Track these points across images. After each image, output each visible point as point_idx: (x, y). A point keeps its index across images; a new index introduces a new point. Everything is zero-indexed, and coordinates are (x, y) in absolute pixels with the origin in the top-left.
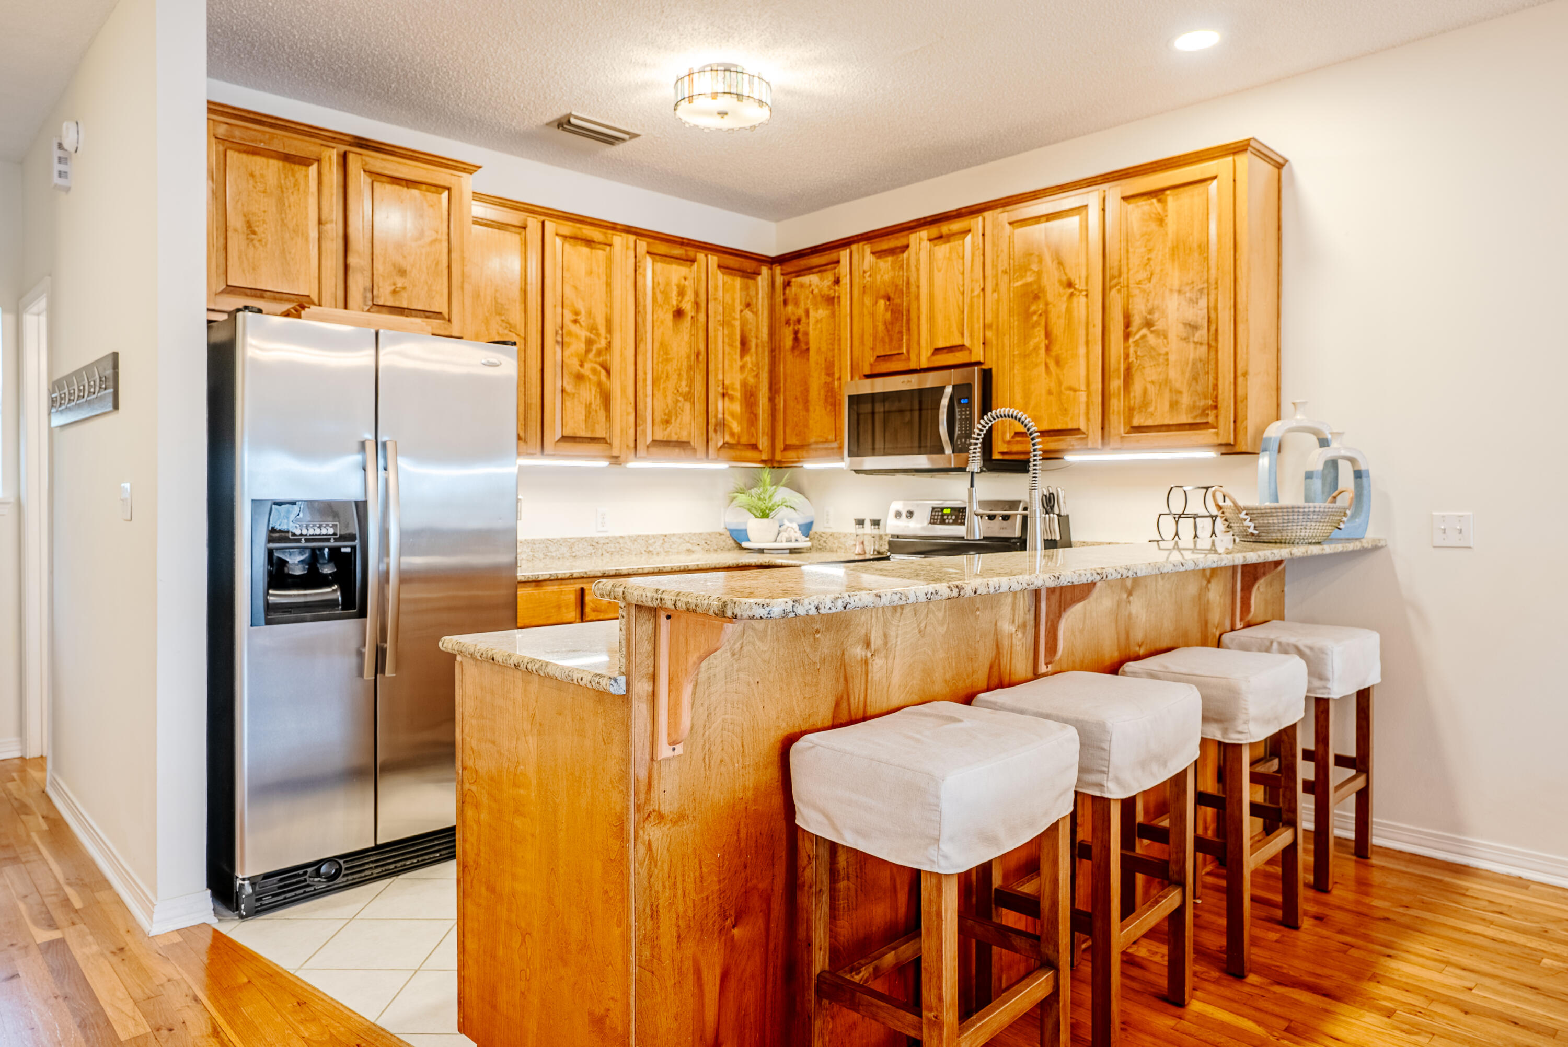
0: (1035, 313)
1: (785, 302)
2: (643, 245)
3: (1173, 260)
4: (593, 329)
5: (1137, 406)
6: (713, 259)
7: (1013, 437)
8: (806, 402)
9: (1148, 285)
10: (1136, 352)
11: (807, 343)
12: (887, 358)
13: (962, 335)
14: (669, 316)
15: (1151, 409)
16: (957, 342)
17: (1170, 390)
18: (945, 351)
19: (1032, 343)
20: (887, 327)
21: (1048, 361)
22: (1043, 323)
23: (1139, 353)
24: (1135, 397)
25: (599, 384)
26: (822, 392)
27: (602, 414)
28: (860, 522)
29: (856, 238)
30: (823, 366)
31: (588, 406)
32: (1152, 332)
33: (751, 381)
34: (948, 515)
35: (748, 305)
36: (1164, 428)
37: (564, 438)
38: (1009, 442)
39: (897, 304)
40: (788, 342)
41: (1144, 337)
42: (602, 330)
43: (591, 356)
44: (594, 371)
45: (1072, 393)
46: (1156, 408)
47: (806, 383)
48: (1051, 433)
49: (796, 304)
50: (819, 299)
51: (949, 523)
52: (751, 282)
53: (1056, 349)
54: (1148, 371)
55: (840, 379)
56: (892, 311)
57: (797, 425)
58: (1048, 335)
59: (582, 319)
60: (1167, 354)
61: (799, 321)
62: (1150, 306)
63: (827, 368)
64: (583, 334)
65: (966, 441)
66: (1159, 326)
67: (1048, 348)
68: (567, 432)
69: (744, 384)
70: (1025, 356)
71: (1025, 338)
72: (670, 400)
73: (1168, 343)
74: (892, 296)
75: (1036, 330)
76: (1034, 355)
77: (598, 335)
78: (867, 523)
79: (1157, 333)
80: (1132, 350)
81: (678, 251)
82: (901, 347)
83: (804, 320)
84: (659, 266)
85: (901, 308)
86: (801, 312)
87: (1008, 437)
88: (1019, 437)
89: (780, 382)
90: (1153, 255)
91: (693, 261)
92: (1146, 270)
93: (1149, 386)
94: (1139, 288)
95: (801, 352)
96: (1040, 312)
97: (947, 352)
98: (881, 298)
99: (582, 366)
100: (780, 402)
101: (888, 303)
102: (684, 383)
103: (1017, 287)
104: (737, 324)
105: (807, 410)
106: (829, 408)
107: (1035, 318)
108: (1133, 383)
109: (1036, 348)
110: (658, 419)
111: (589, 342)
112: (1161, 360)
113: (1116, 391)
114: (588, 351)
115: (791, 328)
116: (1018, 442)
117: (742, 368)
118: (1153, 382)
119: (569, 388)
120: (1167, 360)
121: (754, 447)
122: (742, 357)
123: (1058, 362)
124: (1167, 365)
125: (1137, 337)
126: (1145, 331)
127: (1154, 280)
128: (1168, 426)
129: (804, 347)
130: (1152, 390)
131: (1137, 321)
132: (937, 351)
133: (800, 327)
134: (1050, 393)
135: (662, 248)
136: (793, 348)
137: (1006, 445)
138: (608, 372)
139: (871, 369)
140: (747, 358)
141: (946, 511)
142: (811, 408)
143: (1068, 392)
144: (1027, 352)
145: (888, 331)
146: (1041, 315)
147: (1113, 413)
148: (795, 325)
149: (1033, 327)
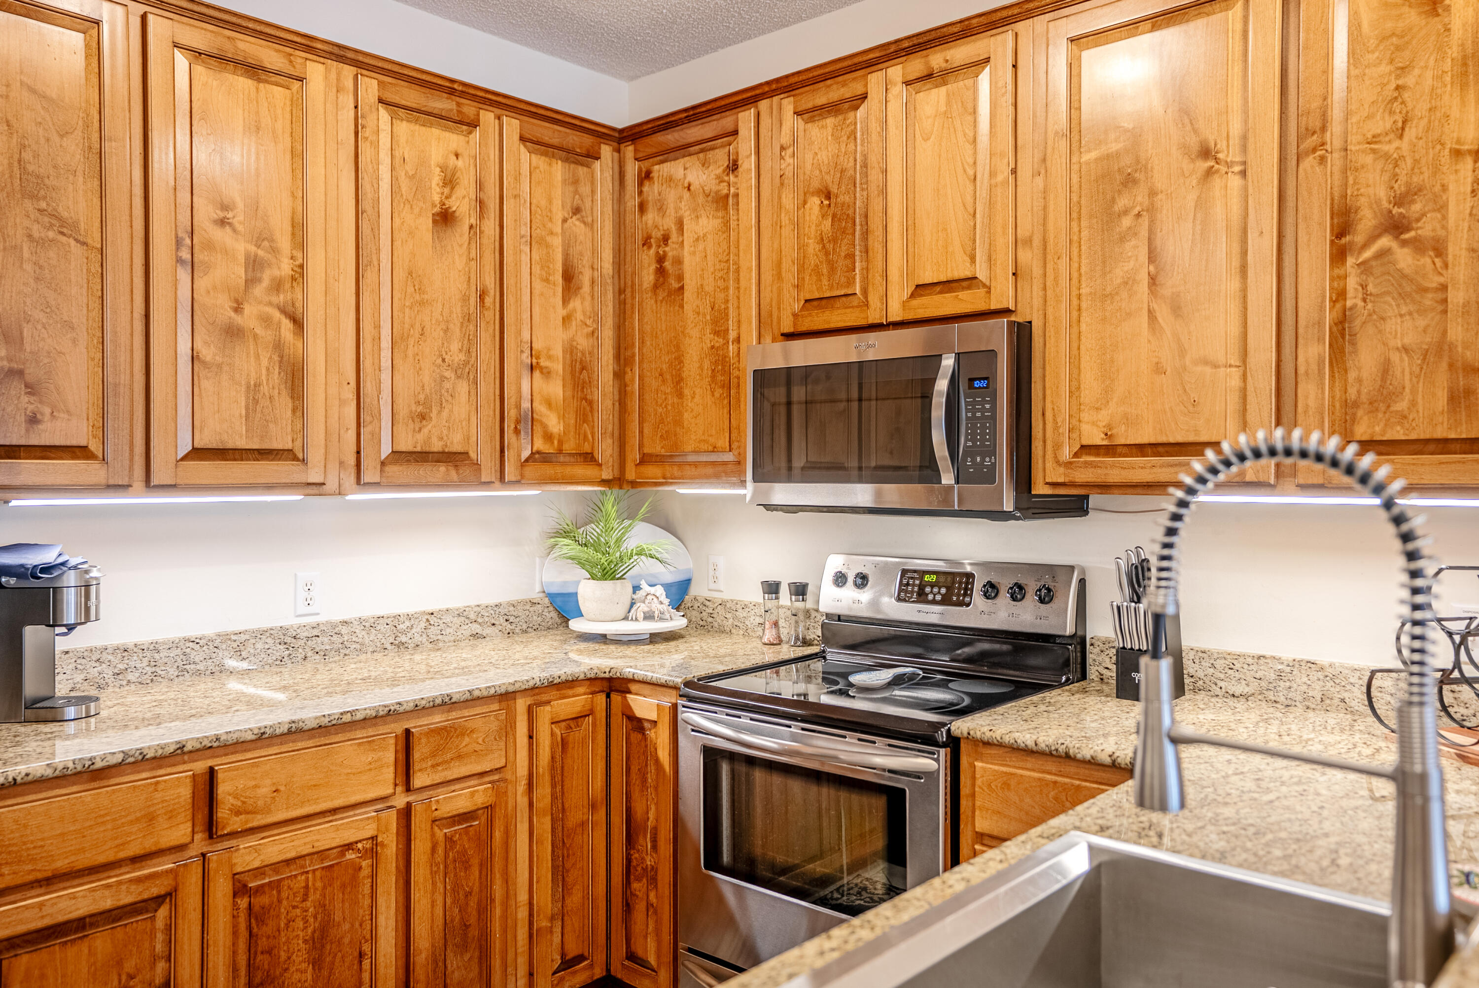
0: (1126, 212)
1: (642, 208)
2: (370, 87)
3: (1464, 86)
4: (264, 238)
5: (1364, 398)
6: (512, 126)
7: (1076, 455)
8: (679, 380)
9: (1397, 143)
10: (1364, 287)
11: (680, 278)
12: (824, 302)
13: (973, 259)
14: (426, 223)
15: (1401, 406)
16: (962, 270)
17: (1451, 366)
18: (938, 289)
19: (1119, 273)
20: (824, 247)
21: (1154, 306)
22: (1144, 233)
23: (1371, 288)
24: (1359, 380)
25: (278, 346)
26: (707, 364)
27: (284, 404)
28: (772, 588)
29: (766, 89)
30: (708, 317)
31: (253, 390)
32: (1404, 243)
33: (583, 343)
34: (932, 585)
35: (577, 211)
36: (1432, 447)
37: (198, 453)
38: (1068, 465)
39: (843, 204)
40: (648, 277)
41: (1383, 254)
42: (284, 243)
43: (258, 291)
44: (266, 320)
45: (1208, 370)
46: (1413, 403)
47: (678, 347)
48: (1161, 449)
49: (661, 209)
50: (701, 199)
51: (934, 602)
52: (582, 171)
53: (1170, 284)
54: (1392, 325)
55: (738, 340)
56: (834, 216)
57: (662, 421)
58: (1152, 258)
59: (238, 217)
60: (1444, 288)
61: (666, 239)
62: (1400, 187)
63: (715, 322)
64: (242, 248)
65: (983, 460)
66: (1427, 228)
67: (1153, 280)
68: (205, 440)
69: (570, 349)
70: (1106, 297)
71: (1104, 262)
72: (426, 379)
73: (1446, 266)
74: (834, 189)
75: (1128, 245)
76: (1124, 295)
77: (274, 251)
78: (784, 591)
79: (1418, 246)
80: (1352, 283)
81: (442, 104)
82: (851, 282)
83: (674, 237)
84: (404, 128)
85: (850, 212)
86: (669, 223)
87: (1066, 454)
88: (1090, 454)
89: (633, 345)
90: (1409, 80)
91: (473, 124)
92: (1391, 112)
93: (1395, 357)
94: (1374, 151)
95: (670, 294)
96: (1138, 209)
97: (941, 292)
98: (813, 194)
99: (238, 310)
100: (633, 380)
101: (826, 202)
102: (455, 346)
103: (1088, 163)
104: (557, 242)
105: (680, 395)
106: (718, 392)
107: (1127, 222)
108: (1355, 352)
109: (1128, 282)
110: (403, 412)
111: (254, 265)
112: (1428, 300)
113: (1314, 367)
114: (251, 282)
115: (652, 251)
116: (1087, 464)
117: (567, 320)
118: (1406, 349)
119: (207, 353)
120: (1445, 301)
121: (589, 458)
122: (565, 301)
123: (1177, 310)
124: (1445, 312)
125: (1367, 254)
126: (1385, 241)
127: (1411, 133)
128: (1446, 440)
129: (676, 285)
130: (1403, 367)
131: (1366, 221)
132: (921, 289)
133: (667, 249)
134: (1159, 369)
135: (411, 96)
136: (656, 287)
137: (1062, 470)
138: (298, 323)
139: (795, 325)
140: (576, 304)
141: (927, 578)
142: (687, 392)
143: (1199, 368)
144: (1109, 290)
145: (827, 254)
146: (1139, 215)
147: (1305, 412)
148: (659, 246)
149: (1122, 239)
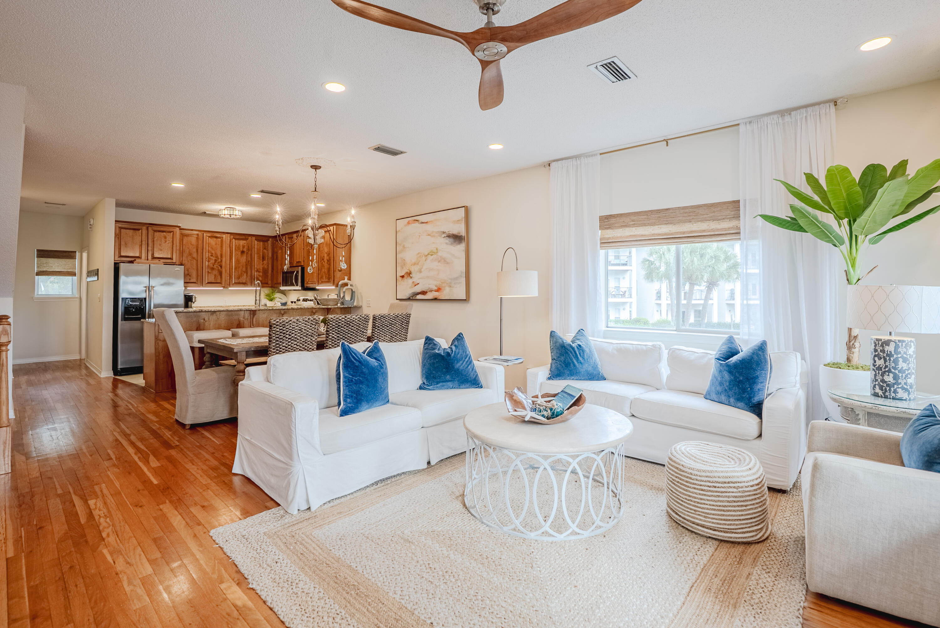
1: (275, 247)
2: (232, 237)
4: (217, 257)
6: (254, 238)
14: (240, 253)
16: (300, 260)
18: (298, 262)
25: (219, 270)
27: (219, 277)
31: (215, 275)
33: (266, 267)
35: (265, 249)
37: (208, 283)
40: (275, 257)
42: (220, 257)
43: (216, 263)
44: (217, 267)
52: (266, 243)
57: (276, 278)
59: (214, 255)
61: (276, 252)
64: (214, 258)
68: (209, 281)
69: (263, 268)
72: (240, 273)
77: (218, 258)
81: (243, 237)
84: (237, 241)
86: (276, 250)
89: (274, 267)
91: (247, 239)
99: (213, 266)
102: (244, 269)
104: (261, 253)
106: (282, 275)
110: (236, 277)
111: (216, 260)
114: (215, 262)
117: (263, 264)
119: (210, 271)
121: (267, 283)
122: (263, 261)
135: (238, 237)
138: (221, 267)
140: (265, 262)
